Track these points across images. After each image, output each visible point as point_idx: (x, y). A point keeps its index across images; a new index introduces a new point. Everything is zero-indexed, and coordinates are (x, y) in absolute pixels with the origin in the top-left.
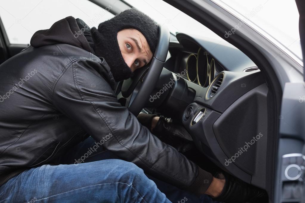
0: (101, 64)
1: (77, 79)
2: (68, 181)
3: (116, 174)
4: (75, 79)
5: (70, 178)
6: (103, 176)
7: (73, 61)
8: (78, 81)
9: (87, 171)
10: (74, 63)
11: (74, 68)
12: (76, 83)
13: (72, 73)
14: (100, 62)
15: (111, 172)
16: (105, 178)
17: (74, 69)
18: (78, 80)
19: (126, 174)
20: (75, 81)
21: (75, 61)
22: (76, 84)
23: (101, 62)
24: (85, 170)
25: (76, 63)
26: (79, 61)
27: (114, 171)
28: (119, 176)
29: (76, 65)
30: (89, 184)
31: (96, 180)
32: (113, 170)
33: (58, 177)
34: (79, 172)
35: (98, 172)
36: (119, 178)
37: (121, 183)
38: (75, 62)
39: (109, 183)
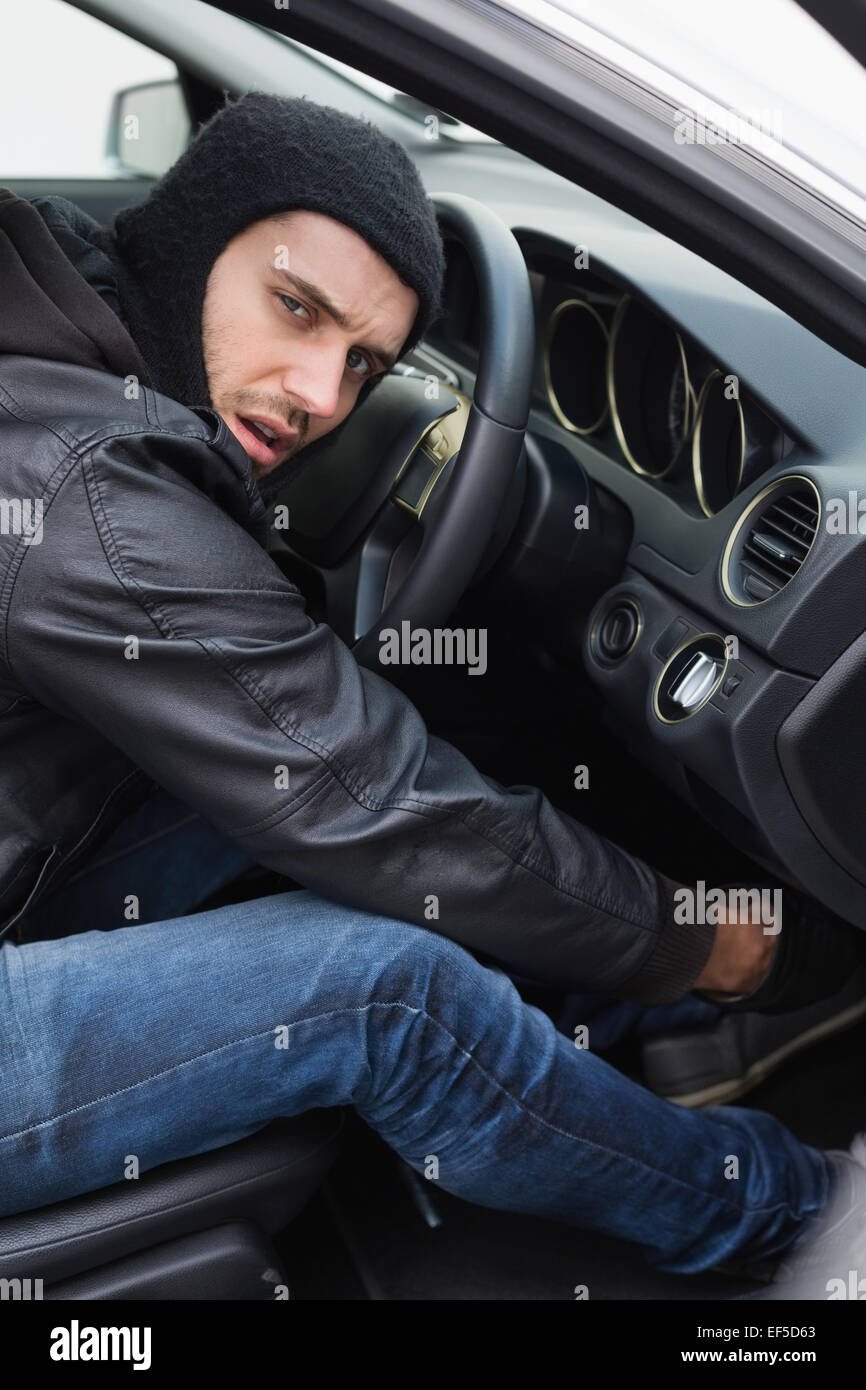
0: (212, 448)
1: (118, 535)
2: (137, 1031)
3: (355, 970)
4: (106, 533)
5: (144, 1014)
6: (291, 985)
7: (83, 450)
8: (119, 543)
9: (214, 971)
10: (87, 460)
11: (91, 480)
12: (113, 554)
13: (85, 506)
14: (207, 438)
15: (328, 959)
16: (307, 994)
17: (92, 486)
18: (118, 539)
19: (395, 962)
20: (110, 546)
21: (90, 445)
22: (116, 558)
23: (214, 436)
24: (201, 965)
25: (100, 453)
26: (110, 441)
27: (338, 957)
28: (366, 975)
29: (97, 466)
30: (239, 1034)
31: (264, 1008)
32: (332, 951)
33: (84, 1017)
34: (179, 981)
35: (265, 969)
36: (368, 985)
37: (378, 1004)
38: (90, 449)
39: (324, 1016)
